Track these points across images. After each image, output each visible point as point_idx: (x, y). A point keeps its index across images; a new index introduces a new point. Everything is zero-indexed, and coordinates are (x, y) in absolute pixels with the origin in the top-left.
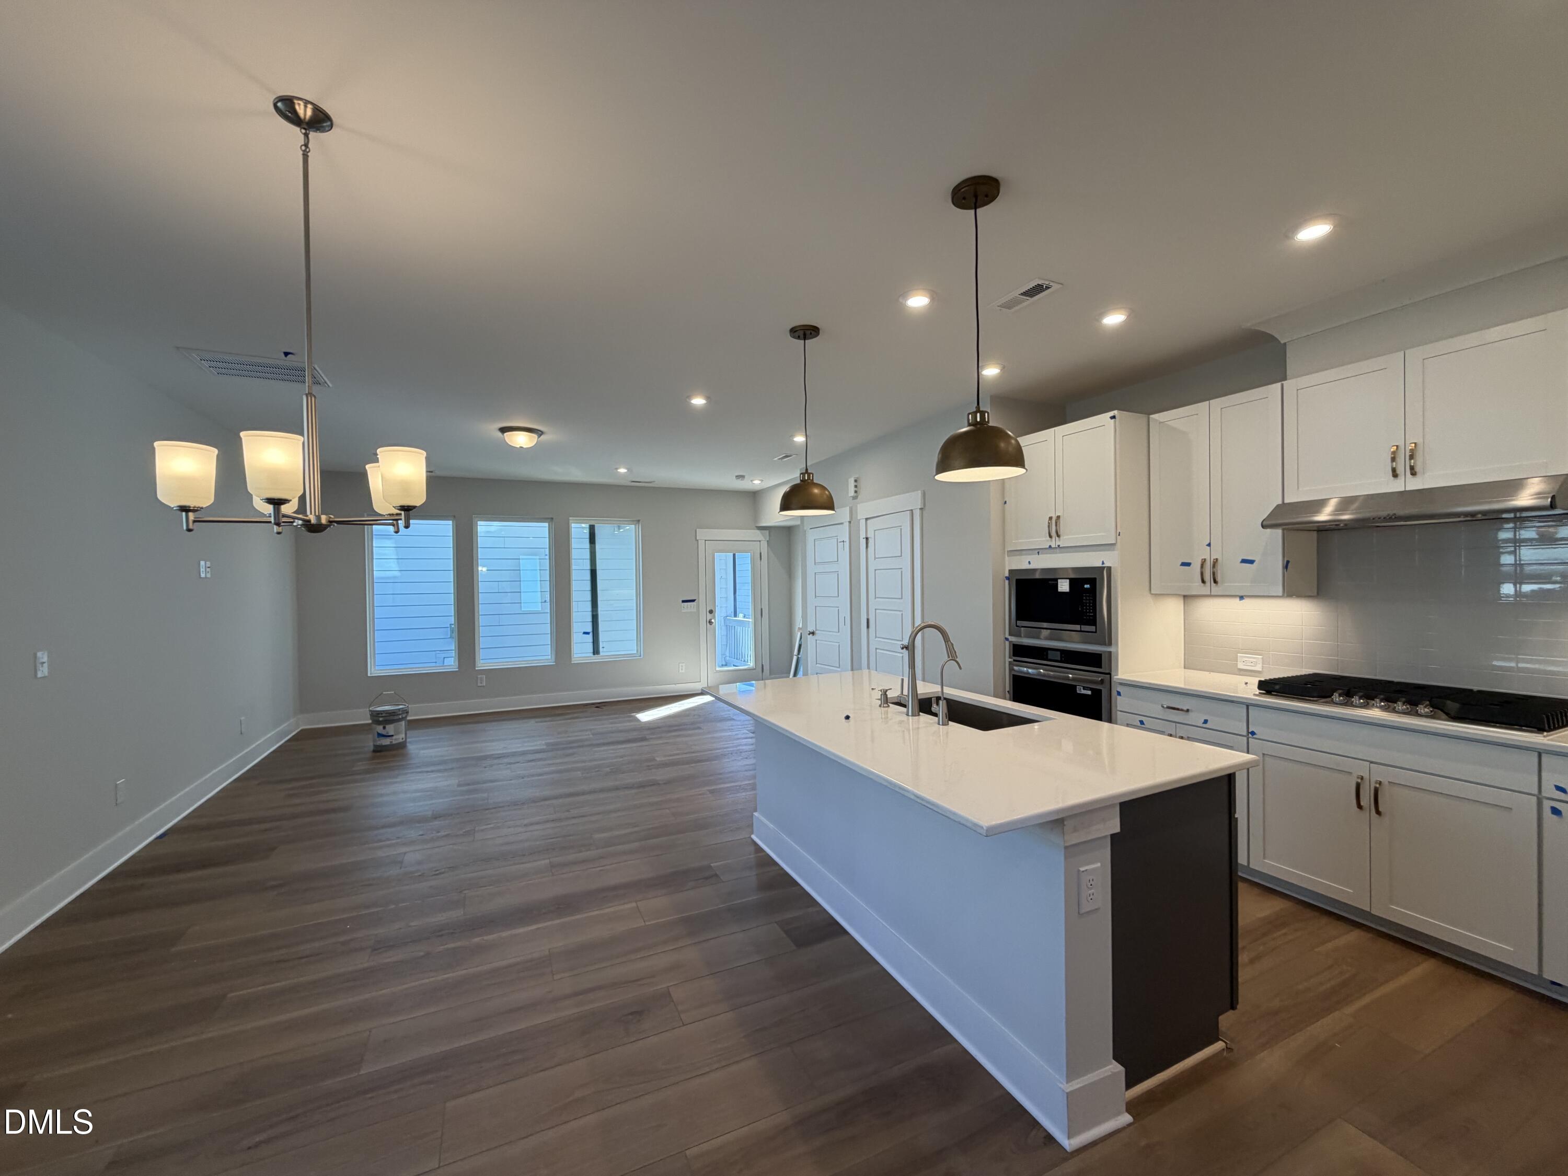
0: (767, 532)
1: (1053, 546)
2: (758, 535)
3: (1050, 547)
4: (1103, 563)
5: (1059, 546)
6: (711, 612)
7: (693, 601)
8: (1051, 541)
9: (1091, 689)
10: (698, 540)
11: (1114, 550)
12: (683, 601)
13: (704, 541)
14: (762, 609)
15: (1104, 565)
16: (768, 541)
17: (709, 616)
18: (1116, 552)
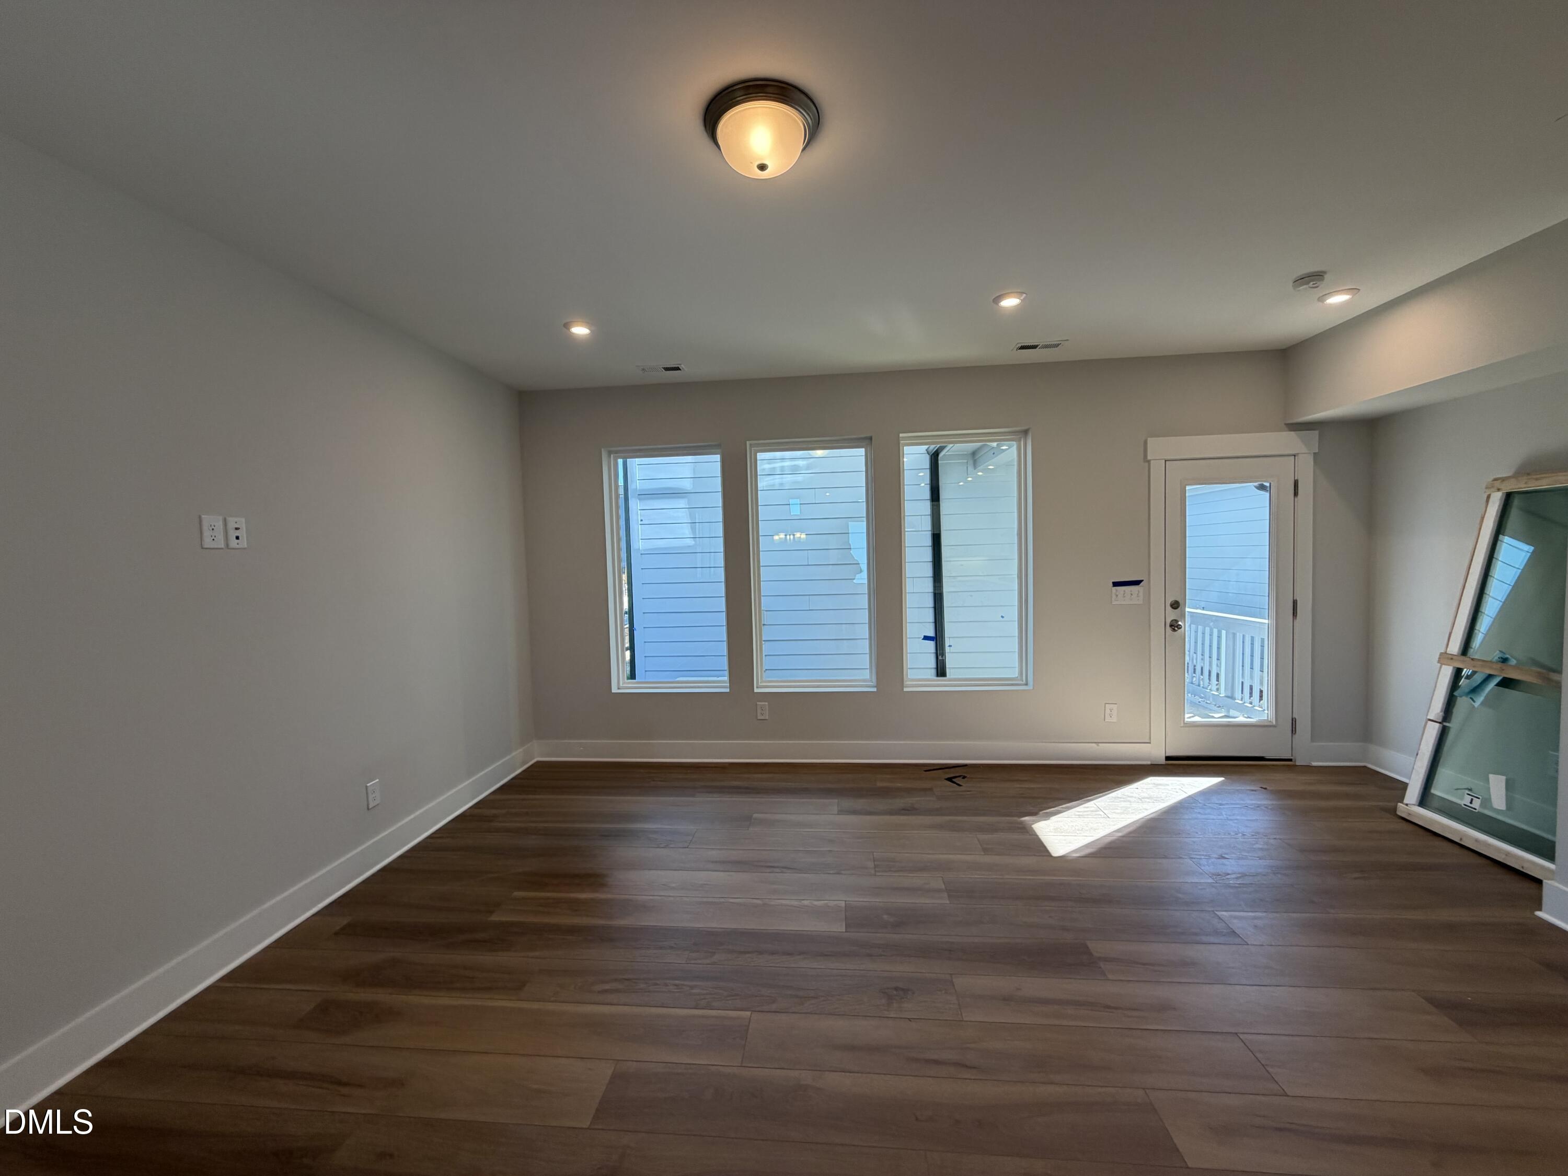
0: (1315, 434)
2: (1290, 441)
6: (1175, 605)
7: (1137, 583)
10: (1149, 462)
12: (1116, 584)
13: (1164, 461)
14: (1295, 603)
16: (1314, 453)
17: (1172, 615)
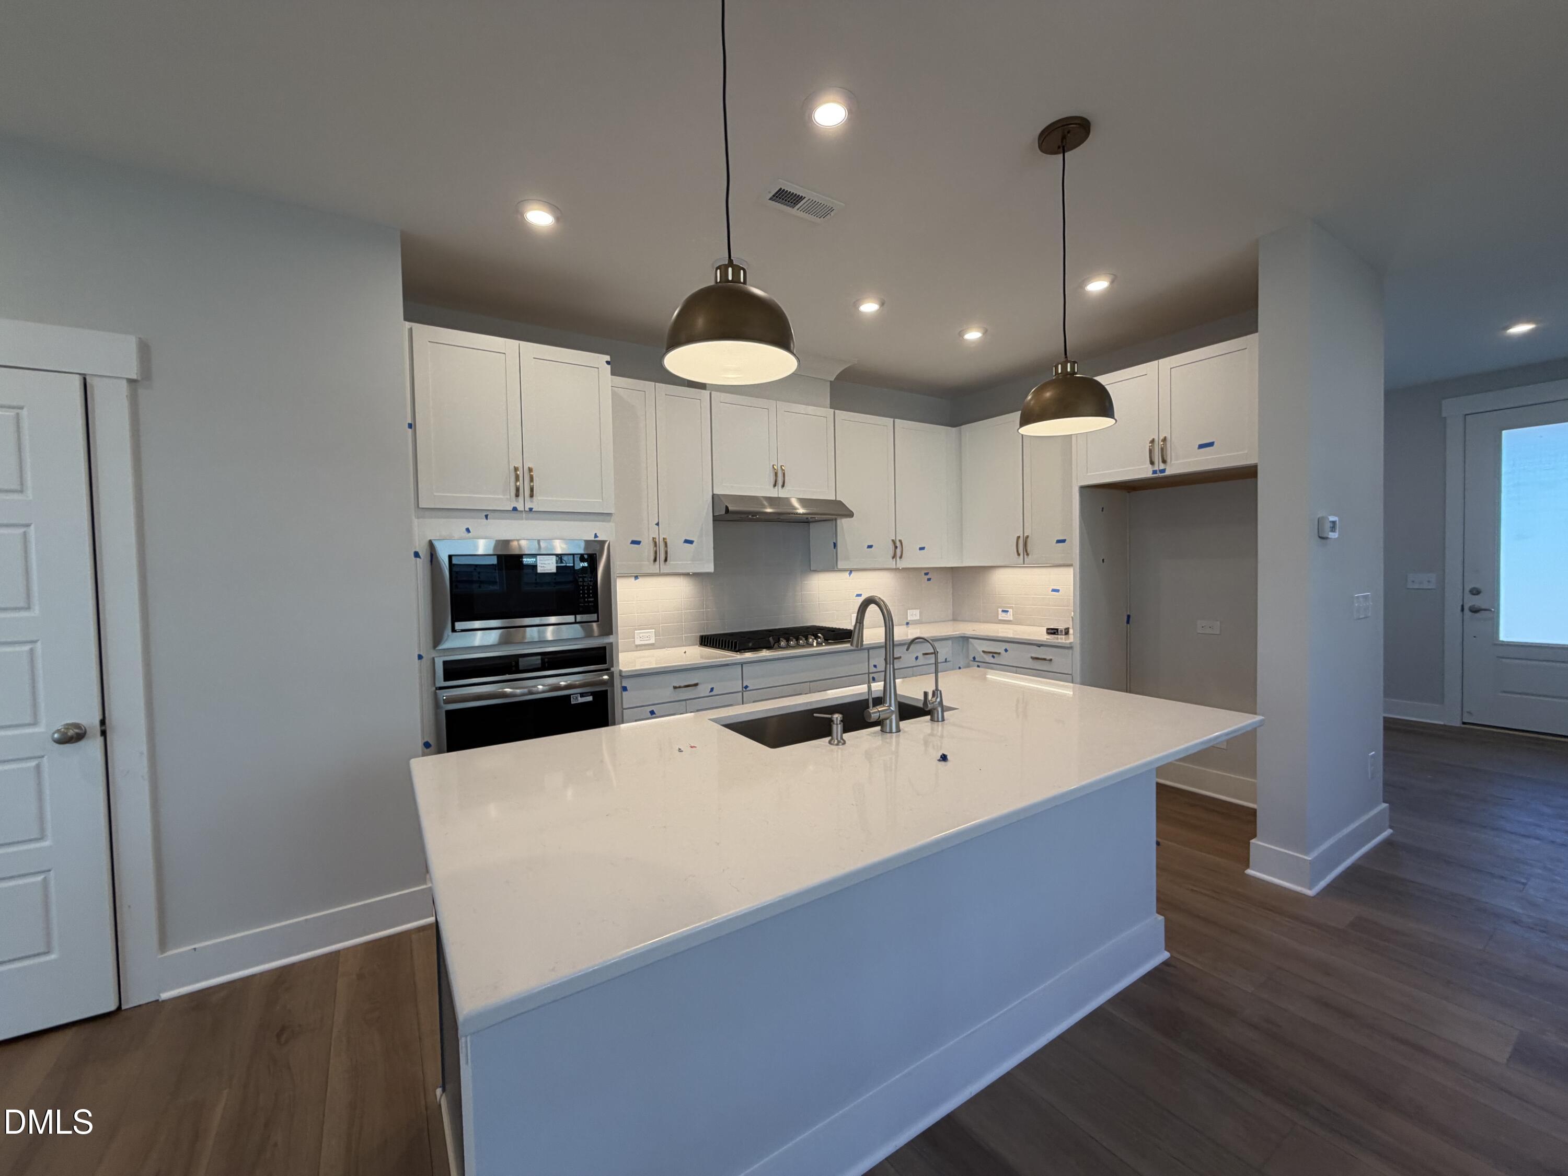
1: (520, 508)
3: (515, 509)
4: (596, 536)
5: (531, 509)
8: (517, 501)
9: (592, 694)
11: (609, 521)
15: (597, 539)
18: (612, 524)
